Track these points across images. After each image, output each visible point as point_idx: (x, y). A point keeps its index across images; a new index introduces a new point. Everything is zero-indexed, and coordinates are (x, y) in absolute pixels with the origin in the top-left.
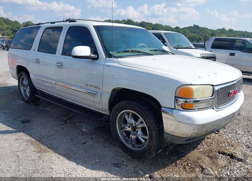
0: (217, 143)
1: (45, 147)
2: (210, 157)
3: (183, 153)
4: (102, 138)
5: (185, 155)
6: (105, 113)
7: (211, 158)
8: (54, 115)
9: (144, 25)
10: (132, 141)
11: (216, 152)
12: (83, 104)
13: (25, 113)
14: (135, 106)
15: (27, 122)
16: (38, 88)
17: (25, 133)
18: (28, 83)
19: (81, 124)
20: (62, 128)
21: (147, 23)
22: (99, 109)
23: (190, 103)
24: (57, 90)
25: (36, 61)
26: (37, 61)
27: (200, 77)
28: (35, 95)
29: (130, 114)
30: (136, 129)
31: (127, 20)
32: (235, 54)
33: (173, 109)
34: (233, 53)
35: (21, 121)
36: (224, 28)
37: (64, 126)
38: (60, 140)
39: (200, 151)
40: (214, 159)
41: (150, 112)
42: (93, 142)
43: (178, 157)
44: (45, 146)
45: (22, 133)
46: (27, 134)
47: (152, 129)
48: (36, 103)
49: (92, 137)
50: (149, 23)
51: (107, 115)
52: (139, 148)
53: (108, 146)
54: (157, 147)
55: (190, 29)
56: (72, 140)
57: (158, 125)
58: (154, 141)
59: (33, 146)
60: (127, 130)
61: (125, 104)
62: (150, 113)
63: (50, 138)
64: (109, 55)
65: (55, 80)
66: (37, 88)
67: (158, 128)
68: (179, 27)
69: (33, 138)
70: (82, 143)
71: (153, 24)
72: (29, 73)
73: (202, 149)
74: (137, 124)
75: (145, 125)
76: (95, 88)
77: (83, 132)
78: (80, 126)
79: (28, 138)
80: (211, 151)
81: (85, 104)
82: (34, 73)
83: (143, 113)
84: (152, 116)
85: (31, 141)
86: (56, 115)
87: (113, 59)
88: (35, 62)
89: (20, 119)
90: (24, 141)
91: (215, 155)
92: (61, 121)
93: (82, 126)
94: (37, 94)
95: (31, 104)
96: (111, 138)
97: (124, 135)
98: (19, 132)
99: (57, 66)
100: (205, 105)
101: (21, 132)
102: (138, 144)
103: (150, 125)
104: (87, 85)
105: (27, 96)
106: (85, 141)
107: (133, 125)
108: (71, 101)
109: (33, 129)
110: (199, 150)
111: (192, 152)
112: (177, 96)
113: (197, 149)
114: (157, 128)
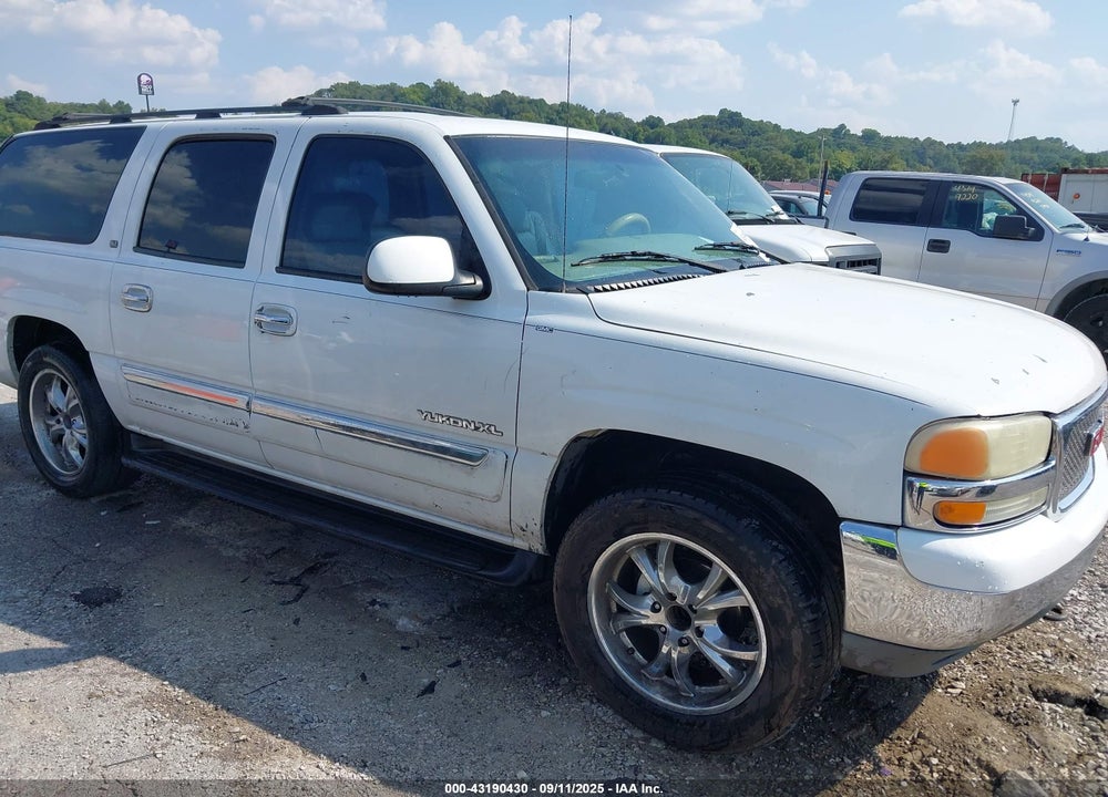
0: (1009, 648)
1: (249, 727)
2: (1008, 719)
3: (888, 707)
4: (504, 657)
5: (904, 718)
6: (518, 543)
7: (1013, 721)
8: (231, 553)
9: (508, 110)
10: (669, 672)
11: (1021, 690)
12: (398, 502)
13: (79, 552)
14: (697, 516)
15: (108, 601)
16: (138, 425)
17: (122, 660)
18: (76, 401)
19: (381, 596)
20: (296, 622)
21: (522, 100)
22: (488, 527)
23: (967, 497)
24: (254, 438)
25: (130, 297)
26: (135, 299)
27: (996, 381)
28: (124, 460)
29: (663, 552)
30: (692, 616)
31: (431, 85)
32: (949, 242)
33: (895, 527)
34: (943, 242)
35: (77, 598)
36: (842, 127)
37: (296, 608)
38: (312, 686)
39: (959, 691)
40: (1027, 724)
41: (775, 543)
42: (466, 681)
43: (875, 728)
44: (249, 718)
45: (105, 663)
46: (136, 666)
47: (789, 621)
48: (116, 495)
49: (452, 658)
50: (532, 102)
51: (530, 551)
52: (709, 703)
53: (545, 699)
54: (806, 699)
55: (705, 126)
56: (364, 677)
57: (814, 601)
58: (795, 673)
59: (188, 727)
60: (644, 622)
61: (643, 506)
62: (775, 549)
63: (256, 677)
64: (540, 279)
65: (240, 393)
66: (132, 423)
67: (816, 616)
68: (660, 120)
69: (171, 684)
70: (417, 691)
71: (549, 103)
72: (88, 352)
73: (962, 685)
74: (700, 596)
75: (743, 598)
76: (477, 429)
77: (403, 635)
78: (377, 607)
79: (146, 684)
80: (1000, 691)
81: (414, 504)
82: (119, 353)
83: (744, 548)
84: (784, 560)
85: (169, 701)
86: (240, 554)
87: (563, 294)
88: (127, 302)
89: (68, 587)
90: (135, 704)
91: (1025, 706)
92: (279, 583)
93: (386, 605)
94: (133, 455)
95: (94, 500)
96: (543, 659)
97: (623, 646)
98: (91, 654)
99: (259, 324)
100: (1024, 503)
101: (100, 654)
102: (700, 685)
103: (781, 602)
104: (429, 416)
105: (73, 461)
106: (426, 681)
107: (679, 601)
108: (328, 488)
109: (153, 632)
110: (953, 687)
111: (928, 700)
112: (916, 467)
113: (940, 683)
114: (813, 613)
